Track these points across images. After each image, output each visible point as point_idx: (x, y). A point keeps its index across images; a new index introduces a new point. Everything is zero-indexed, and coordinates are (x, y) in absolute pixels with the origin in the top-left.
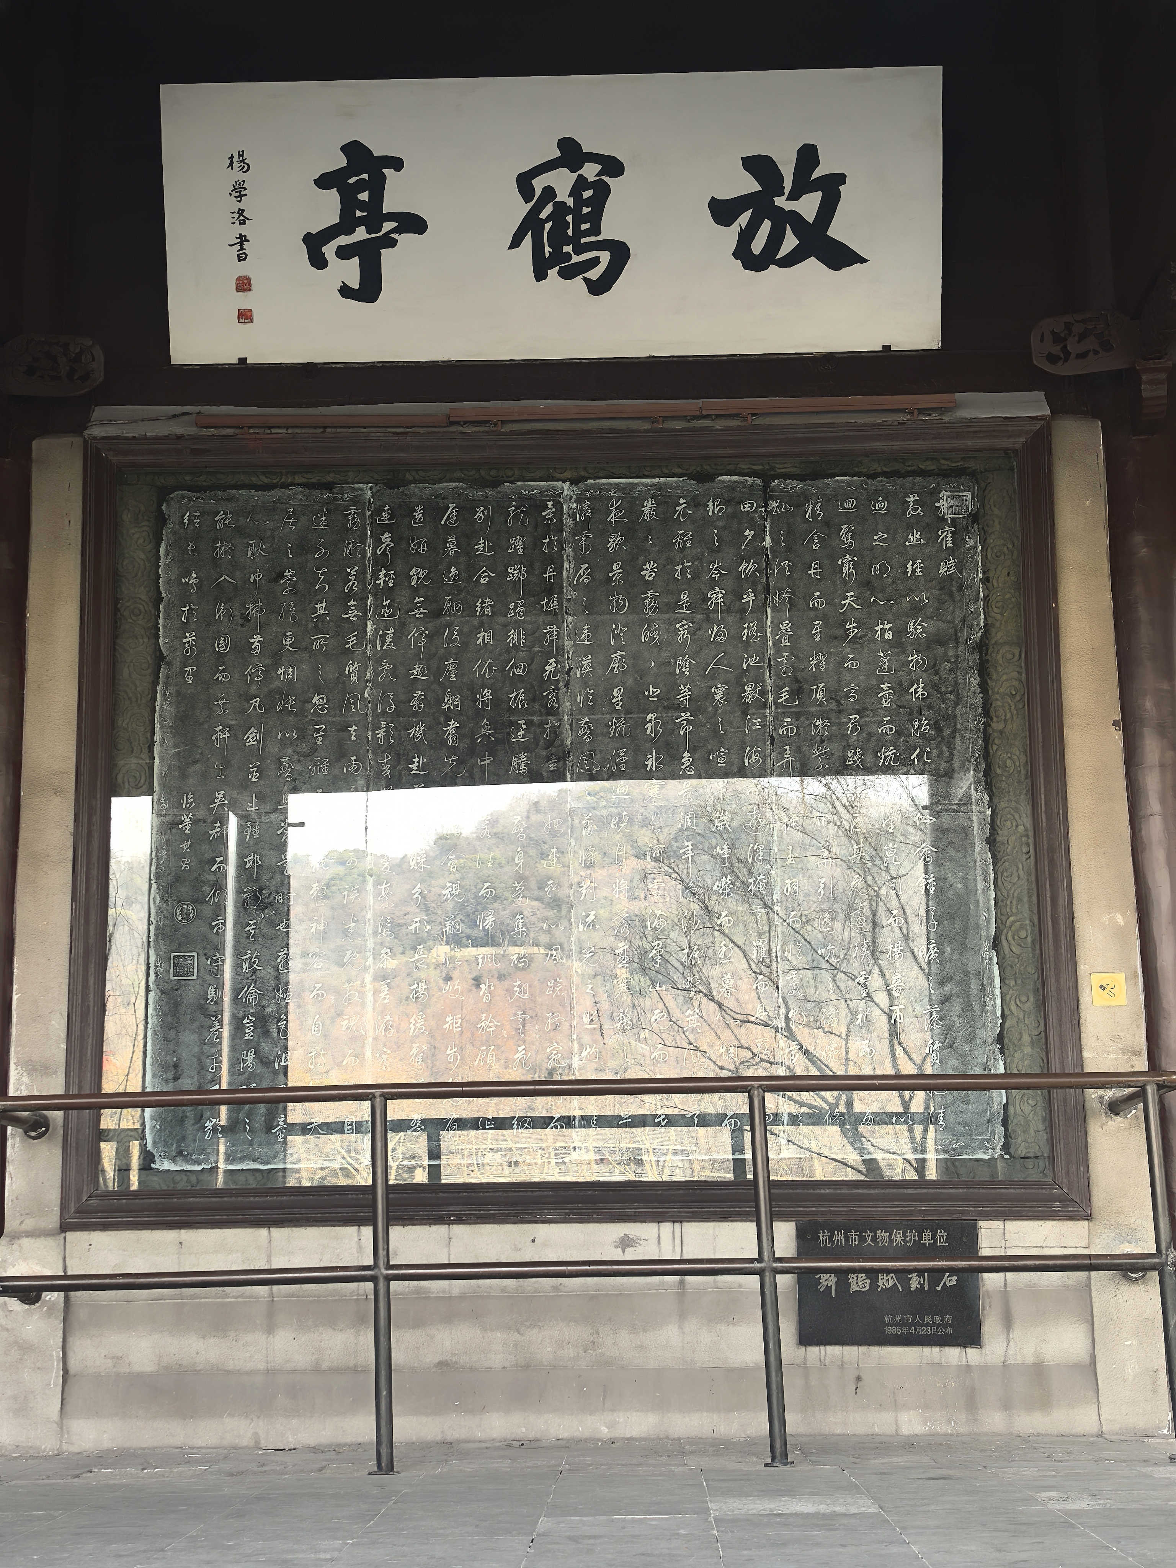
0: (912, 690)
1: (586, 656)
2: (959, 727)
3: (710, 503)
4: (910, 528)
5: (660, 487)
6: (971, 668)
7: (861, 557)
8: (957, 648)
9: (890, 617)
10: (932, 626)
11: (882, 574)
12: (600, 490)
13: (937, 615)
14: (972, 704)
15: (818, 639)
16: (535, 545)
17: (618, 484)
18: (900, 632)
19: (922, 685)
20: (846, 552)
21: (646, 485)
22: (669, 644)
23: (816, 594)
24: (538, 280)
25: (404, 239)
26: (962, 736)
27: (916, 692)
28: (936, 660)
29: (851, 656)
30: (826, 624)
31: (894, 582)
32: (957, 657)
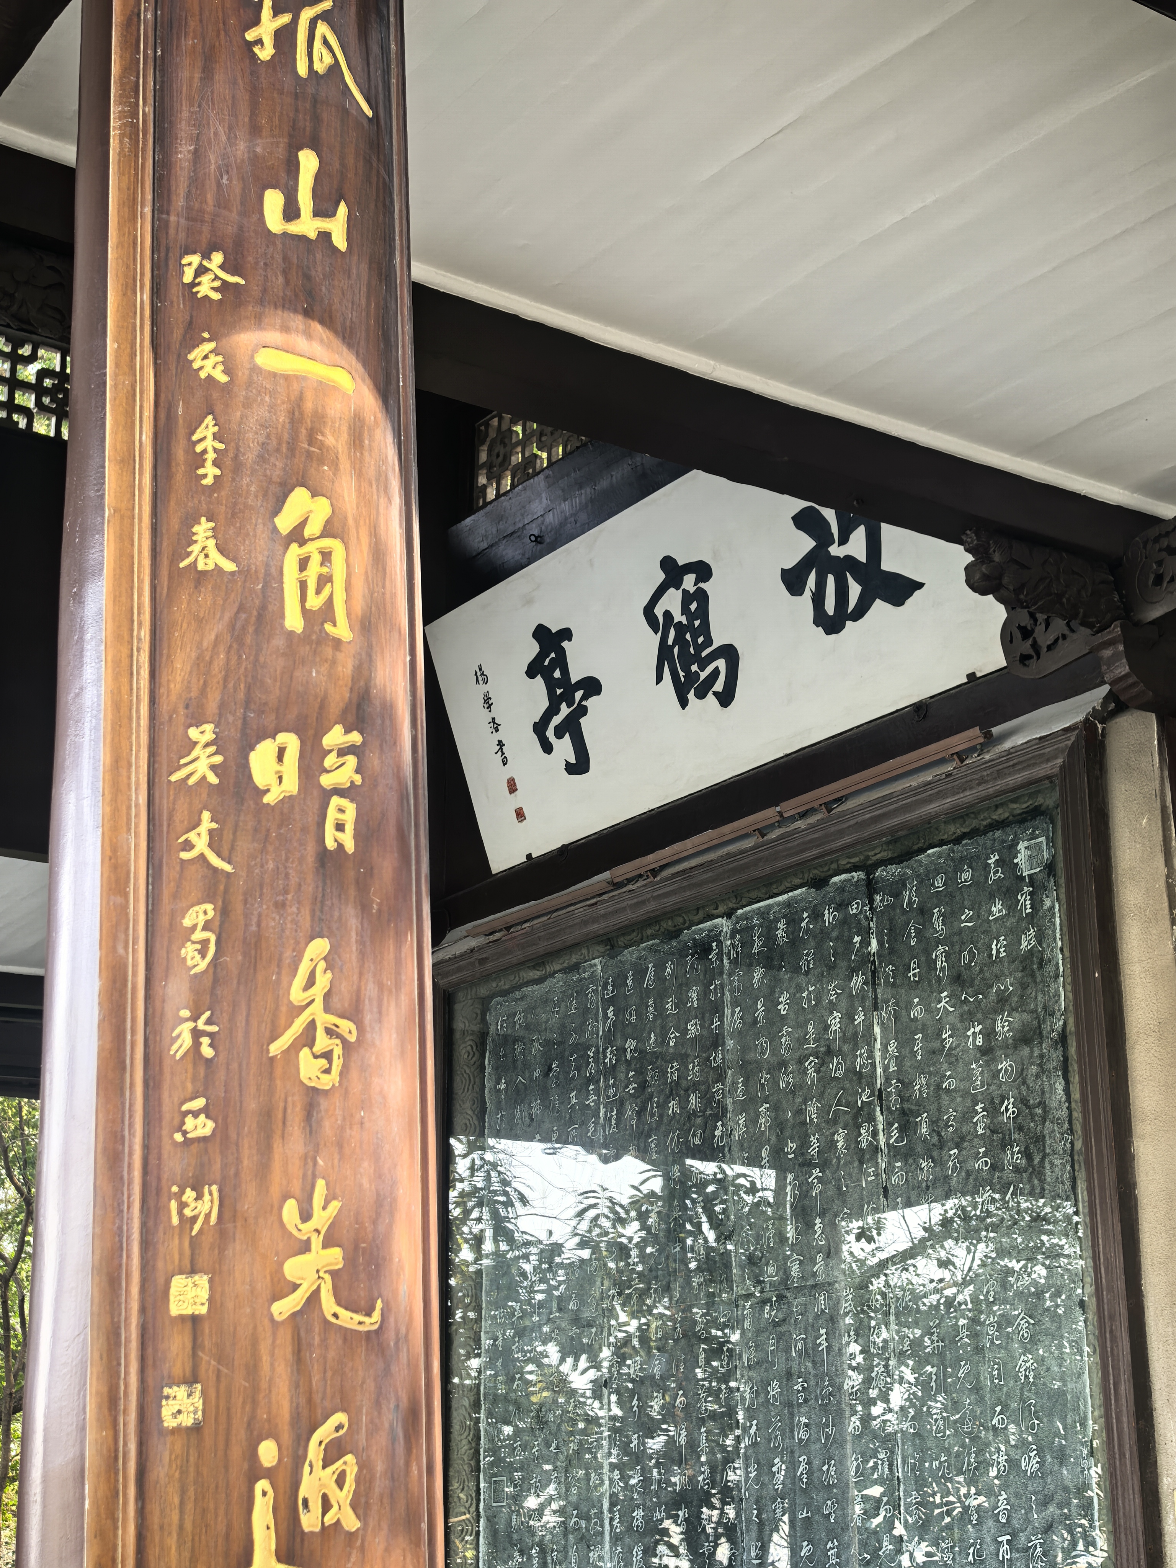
0: (1003, 1108)
1: (741, 1114)
2: (1048, 1151)
3: (826, 912)
4: (992, 898)
5: (788, 904)
6: (1055, 1068)
7: (952, 945)
8: (1041, 1043)
9: (979, 1016)
10: (1017, 1019)
11: (971, 962)
12: (747, 919)
13: (1021, 1005)
14: (1058, 1119)
15: (919, 1058)
16: (705, 994)
17: (759, 909)
18: (989, 1034)
19: (1012, 1100)
20: (939, 942)
21: (778, 904)
22: (801, 1087)
23: (916, 1000)
24: (683, 708)
25: (592, 703)
26: (1051, 1163)
27: (1007, 1110)
28: (1023, 1064)
29: (948, 1073)
30: (925, 1038)
31: (981, 970)
32: (1042, 1056)
